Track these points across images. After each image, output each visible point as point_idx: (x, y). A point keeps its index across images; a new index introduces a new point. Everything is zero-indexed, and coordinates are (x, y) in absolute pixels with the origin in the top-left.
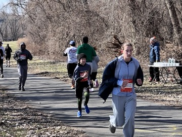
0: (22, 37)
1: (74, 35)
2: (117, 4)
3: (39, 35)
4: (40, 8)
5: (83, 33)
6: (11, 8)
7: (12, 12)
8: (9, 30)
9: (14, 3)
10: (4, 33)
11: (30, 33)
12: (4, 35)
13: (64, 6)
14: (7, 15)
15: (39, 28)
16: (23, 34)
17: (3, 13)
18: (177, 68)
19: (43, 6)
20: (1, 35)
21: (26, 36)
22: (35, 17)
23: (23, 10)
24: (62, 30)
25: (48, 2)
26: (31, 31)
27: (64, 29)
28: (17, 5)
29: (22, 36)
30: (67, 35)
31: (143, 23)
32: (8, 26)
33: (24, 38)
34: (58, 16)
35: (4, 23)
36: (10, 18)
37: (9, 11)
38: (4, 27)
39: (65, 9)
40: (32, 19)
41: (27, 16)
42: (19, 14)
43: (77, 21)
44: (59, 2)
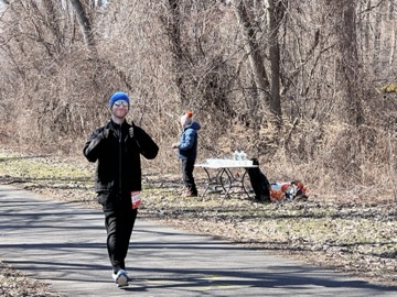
2: (147, 46)
18: (249, 170)
19: (9, 47)
31: (195, 83)
39: (51, 55)
44: (41, 40)
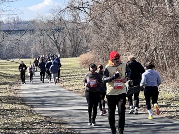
0: (86, 52)
1: (156, 48)
3: (109, 49)
4: (109, 13)
5: (168, 46)
6: (71, 13)
7: (72, 18)
8: (68, 43)
9: (75, 6)
10: (62, 46)
11: (96, 46)
12: (61, 50)
13: (141, 9)
14: (65, 23)
15: (108, 39)
16: (87, 47)
17: (60, 19)
20: (57, 50)
21: (91, 50)
22: (102, 25)
23: (87, 15)
24: (139, 42)
25: (119, 5)
26: (97, 44)
27: (142, 40)
28: (79, 9)
29: (85, 50)
30: (146, 48)
32: (66, 37)
33: (88, 53)
34: (133, 23)
35: (61, 33)
36: (69, 26)
37: (68, 17)
38: (61, 38)
40: (98, 28)
41: (91, 23)
42: (81, 21)
43: (159, 29)
